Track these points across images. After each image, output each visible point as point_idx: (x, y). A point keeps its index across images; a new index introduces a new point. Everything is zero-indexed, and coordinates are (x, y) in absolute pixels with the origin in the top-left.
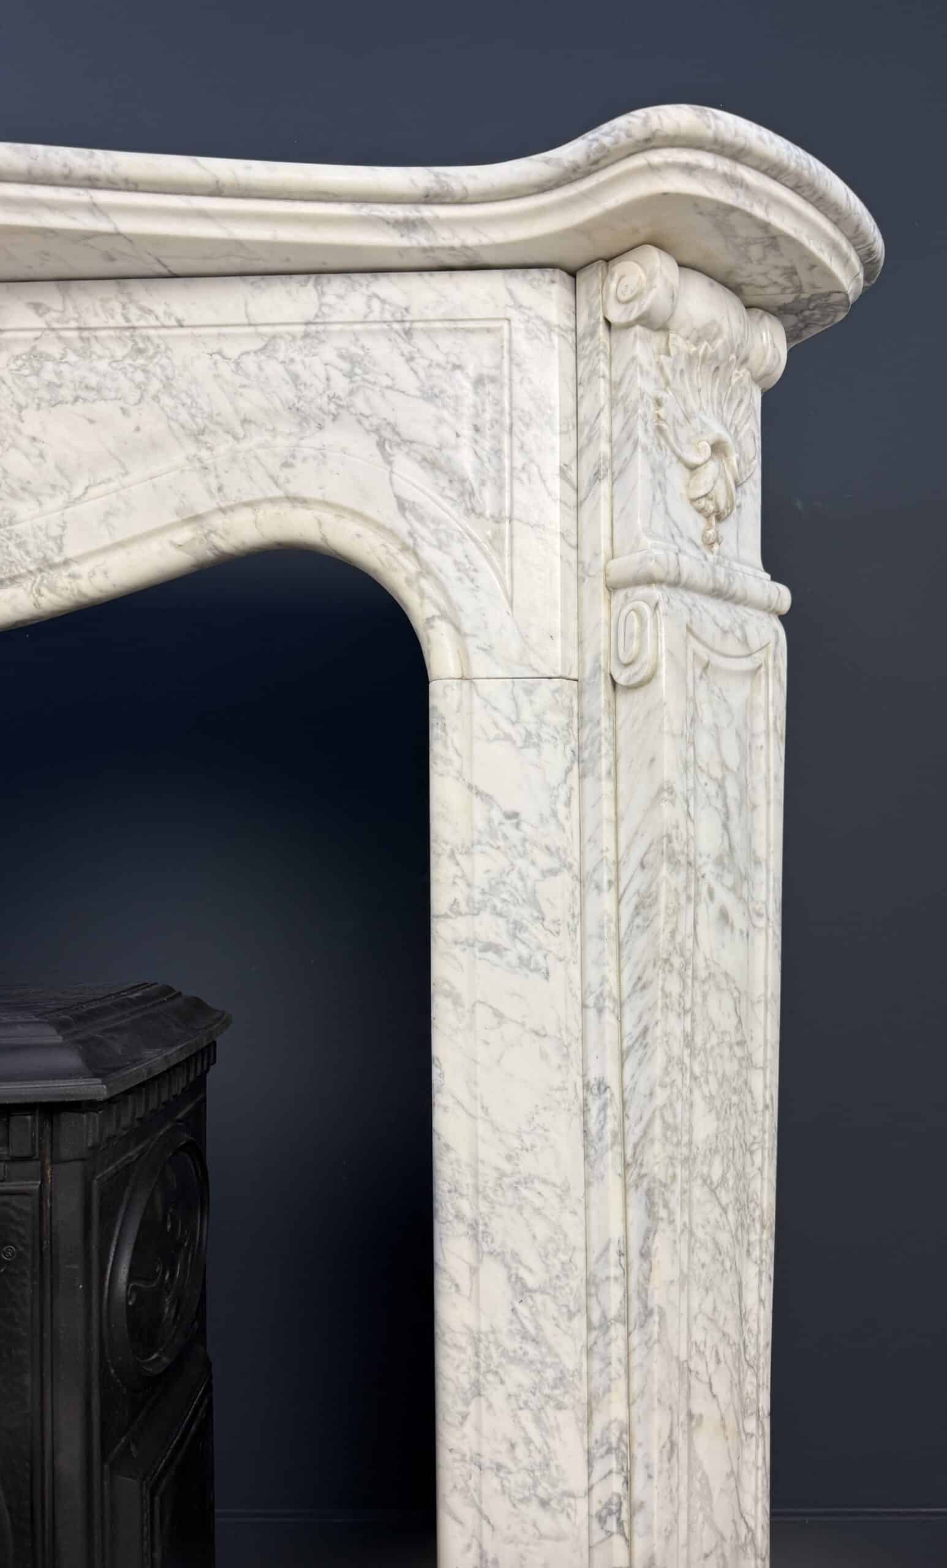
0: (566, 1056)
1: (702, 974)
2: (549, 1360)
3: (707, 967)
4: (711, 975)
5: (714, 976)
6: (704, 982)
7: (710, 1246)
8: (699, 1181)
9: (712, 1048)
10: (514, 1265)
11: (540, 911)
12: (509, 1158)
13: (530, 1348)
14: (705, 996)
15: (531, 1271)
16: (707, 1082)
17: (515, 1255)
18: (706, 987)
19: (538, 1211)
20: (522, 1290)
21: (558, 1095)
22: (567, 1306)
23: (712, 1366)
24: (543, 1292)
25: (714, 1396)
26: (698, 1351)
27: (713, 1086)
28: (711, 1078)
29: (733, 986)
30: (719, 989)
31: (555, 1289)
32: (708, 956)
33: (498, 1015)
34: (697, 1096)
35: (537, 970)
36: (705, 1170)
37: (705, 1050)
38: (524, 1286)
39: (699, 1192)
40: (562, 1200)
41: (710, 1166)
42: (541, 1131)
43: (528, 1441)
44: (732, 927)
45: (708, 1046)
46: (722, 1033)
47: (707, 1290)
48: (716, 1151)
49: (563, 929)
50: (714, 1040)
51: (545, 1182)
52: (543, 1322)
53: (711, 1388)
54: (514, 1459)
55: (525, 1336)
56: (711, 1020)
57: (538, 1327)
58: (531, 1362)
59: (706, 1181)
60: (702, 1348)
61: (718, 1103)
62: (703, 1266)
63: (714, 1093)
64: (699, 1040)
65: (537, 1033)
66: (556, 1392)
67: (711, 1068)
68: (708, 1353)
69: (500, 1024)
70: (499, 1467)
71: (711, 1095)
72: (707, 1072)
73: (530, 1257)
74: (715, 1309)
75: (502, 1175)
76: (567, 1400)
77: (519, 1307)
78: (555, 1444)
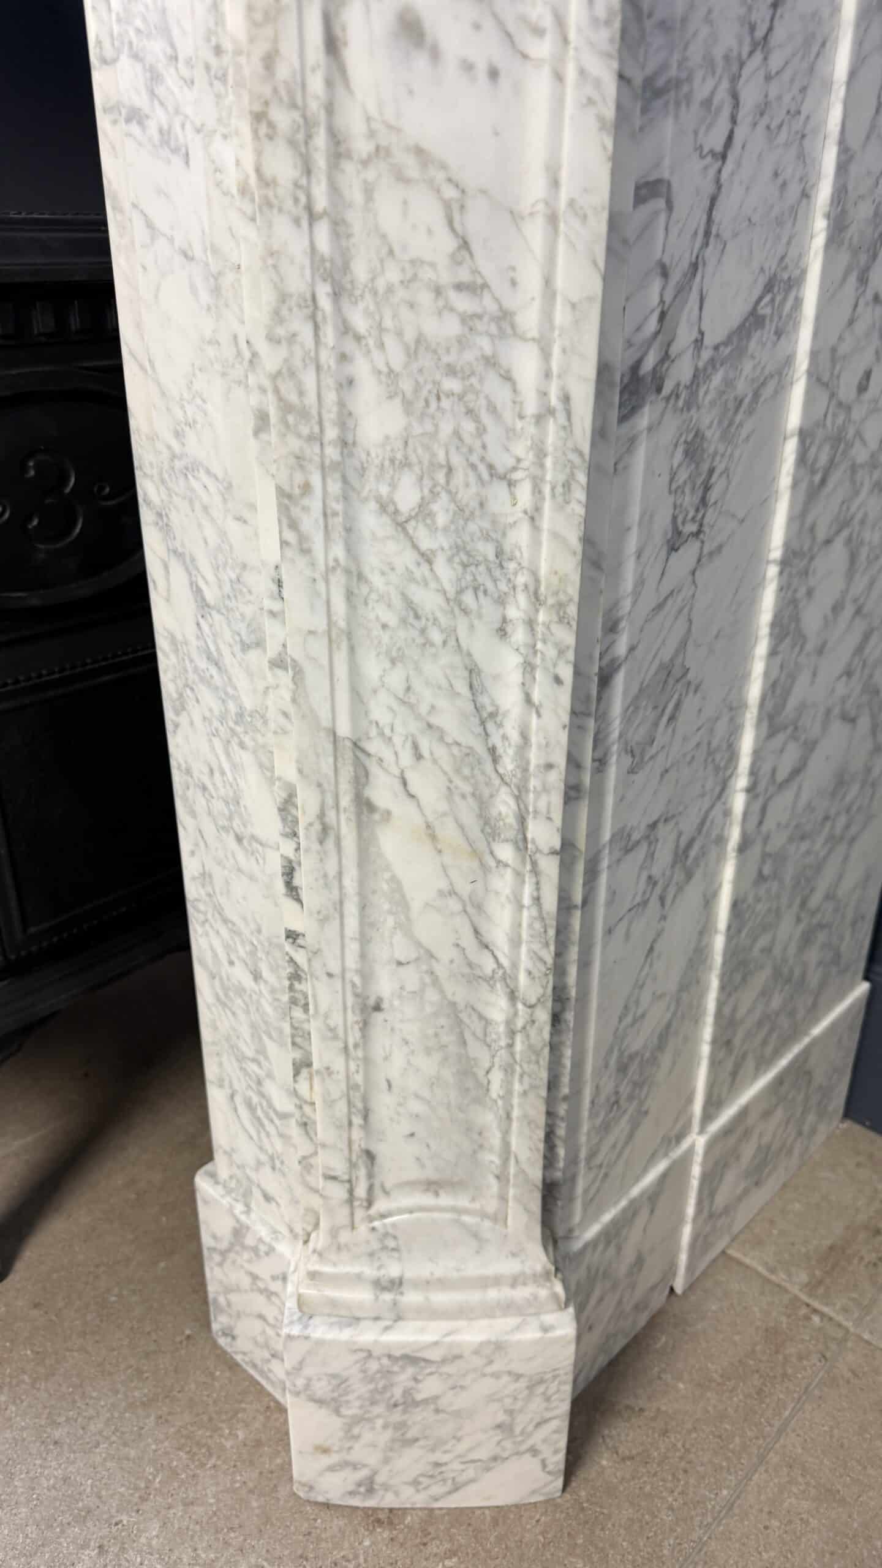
0: (216, 291)
1: (362, 147)
2: (230, 690)
3: (372, 134)
4: (380, 152)
5: (388, 153)
6: (365, 163)
7: (397, 601)
8: (373, 505)
9: (390, 289)
10: (194, 572)
11: (172, 46)
12: (178, 434)
13: (213, 671)
14: (369, 192)
15: (207, 583)
16: (381, 346)
17: (193, 560)
18: (370, 174)
19: (205, 509)
20: (203, 605)
21: (211, 351)
22: (239, 635)
23: (406, 757)
24: (219, 611)
25: (413, 796)
26: (382, 734)
27: (396, 356)
28: (390, 341)
29: (440, 176)
30: (401, 178)
31: (228, 610)
32: (373, 110)
33: (150, 225)
34: (361, 368)
35: (175, 151)
36: (384, 490)
37: (375, 293)
38: (203, 599)
39: (370, 521)
40: (225, 500)
41: (393, 485)
42: (199, 401)
43: (223, 773)
44: (435, 54)
45: (381, 284)
46: (413, 262)
47: (393, 662)
48: (406, 464)
49: (199, 74)
50: (393, 275)
51: (208, 472)
52: (222, 646)
53: (405, 783)
54: (214, 785)
55: (209, 658)
56: (384, 237)
57: (218, 649)
58: (217, 688)
59: (385, 507)
60: (387, 732)
61: (406, 386)
62: (384, 626)
63: (397, 366)
64: (360, 270)
65: (186, 256)
66: (239, 729)
67: (388, 323)
68: (397, 740)
69: (153, 239)
70: (204, 788)
71: (391, 371)
72: (381, 329)
73: (204, 564)
74: (408, 689)
75: (174, 457)
76: (247, 739)
77: (201, 621)
78: (242, 783)
